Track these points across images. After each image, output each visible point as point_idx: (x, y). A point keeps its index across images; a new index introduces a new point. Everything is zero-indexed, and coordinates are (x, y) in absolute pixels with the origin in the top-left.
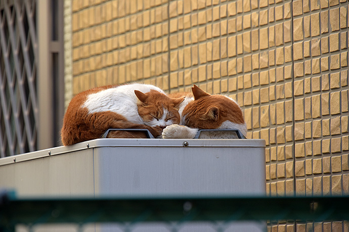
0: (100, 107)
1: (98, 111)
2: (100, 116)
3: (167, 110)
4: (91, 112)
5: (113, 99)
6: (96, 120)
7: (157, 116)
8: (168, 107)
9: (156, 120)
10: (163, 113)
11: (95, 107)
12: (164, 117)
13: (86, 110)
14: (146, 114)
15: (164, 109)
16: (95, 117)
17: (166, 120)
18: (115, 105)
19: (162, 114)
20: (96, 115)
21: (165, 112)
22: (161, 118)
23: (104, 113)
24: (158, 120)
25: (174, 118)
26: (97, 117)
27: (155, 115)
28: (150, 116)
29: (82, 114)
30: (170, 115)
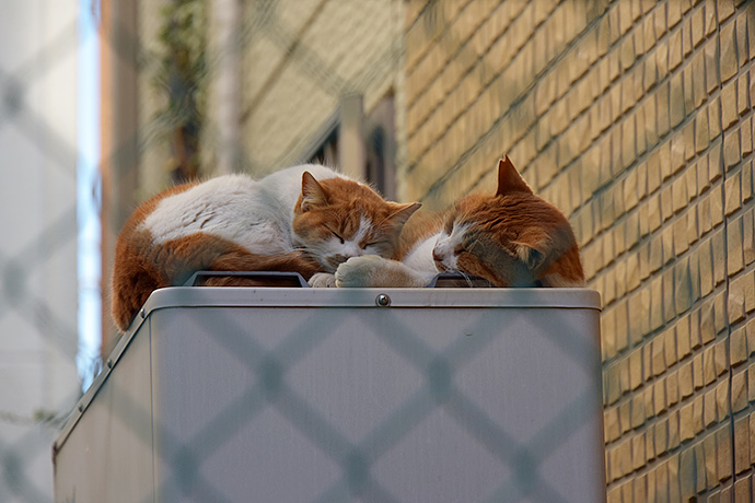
0: (180, 227)
1: (173, 236)
2: (179, 248)
3: (369, 220)
4: (161, 240)
6: (171, 256)
7: (342, 230)
8: (374, 215)
9: (337, 241)
10: (358, 226)
11: (167, 228)
12: (360, 236)
14: (313, 227)
15: (362, 218)
16: (168, 251)
17: (364, 245)
18: (217, 219)
19: (355, 229)
20: (170, 245)
21: (365, 224)
22: (350, 237)
23: (188, 239)
24: (342, 242)
25: (383, 244)
26: (171, 250)
27: (337, 227)
28: (325, 228)
29: (139, 248)
30: (375, 236)
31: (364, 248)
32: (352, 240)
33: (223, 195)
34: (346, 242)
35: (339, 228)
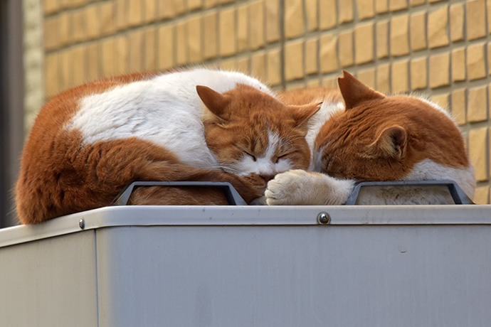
0: (110, 128)
1: (105, 137)
2: (112, 151)
3: (277, 134)
4: (90, 139)
5: (143, 108)
6: (103, 159)
7: (253, 149)
8: (280, 127)
9: (249, 159)
10: (267, 142)
11: (98, 128)
12: (270, 152)
13: (77, 136)
14: (224, 146)
15: (270, 133)
16: (100, 152)
17: (276, 159)
18: (148, 124)
19: (265, 145)
20: (102, 147)
21: (273, 139)
22: (262, 154)
23: (121, 142)
24: (255, 160)
25: (294, 155)
26: (103, 152)
27: (247, 147)
28: (236, 149)
29: (67, 147)
30: (286, 148)
31: (277, 162)
32: (264, 156)
33: (152, 102)
34: (258, 159)
35: (250, 147)
